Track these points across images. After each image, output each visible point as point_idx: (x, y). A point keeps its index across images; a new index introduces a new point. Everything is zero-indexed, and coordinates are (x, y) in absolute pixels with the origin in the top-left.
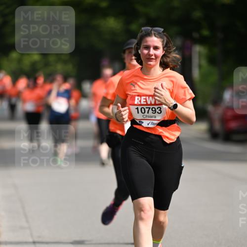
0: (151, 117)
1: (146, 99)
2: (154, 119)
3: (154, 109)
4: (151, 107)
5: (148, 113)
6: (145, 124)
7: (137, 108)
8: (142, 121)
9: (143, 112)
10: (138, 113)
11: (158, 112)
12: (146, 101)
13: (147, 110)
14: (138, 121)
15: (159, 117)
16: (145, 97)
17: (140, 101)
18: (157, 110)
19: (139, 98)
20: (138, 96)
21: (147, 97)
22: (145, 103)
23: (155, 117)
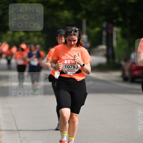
0: (72, 70)
1: (71, 61)
2: (73, 71)
3: (74, 66)
4: (73, 65)
5: (71, 68)
6: (69, 73)
7: (66, 66)
8: (67, 72)
9: (69, 67)
10: (66, 68)
11: (76, 68)
12: (71, 62)
13: (70, 66)
14: (65, 72)
15: (76, 70)
16: (70, 60)
17: (68, 62)
18: (76, 67)
19: (67, 61)
20: (67, 59)
21: (71, 60)
22: (70, 63)
23: (74, 70)
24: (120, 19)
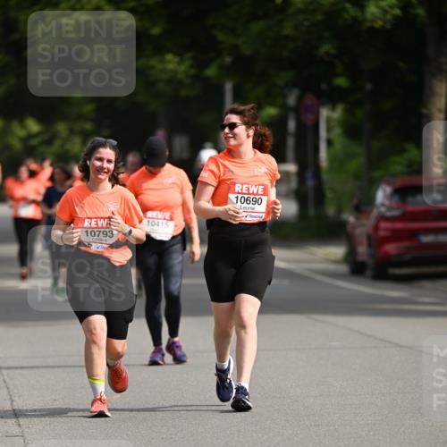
24: (341, 82)
